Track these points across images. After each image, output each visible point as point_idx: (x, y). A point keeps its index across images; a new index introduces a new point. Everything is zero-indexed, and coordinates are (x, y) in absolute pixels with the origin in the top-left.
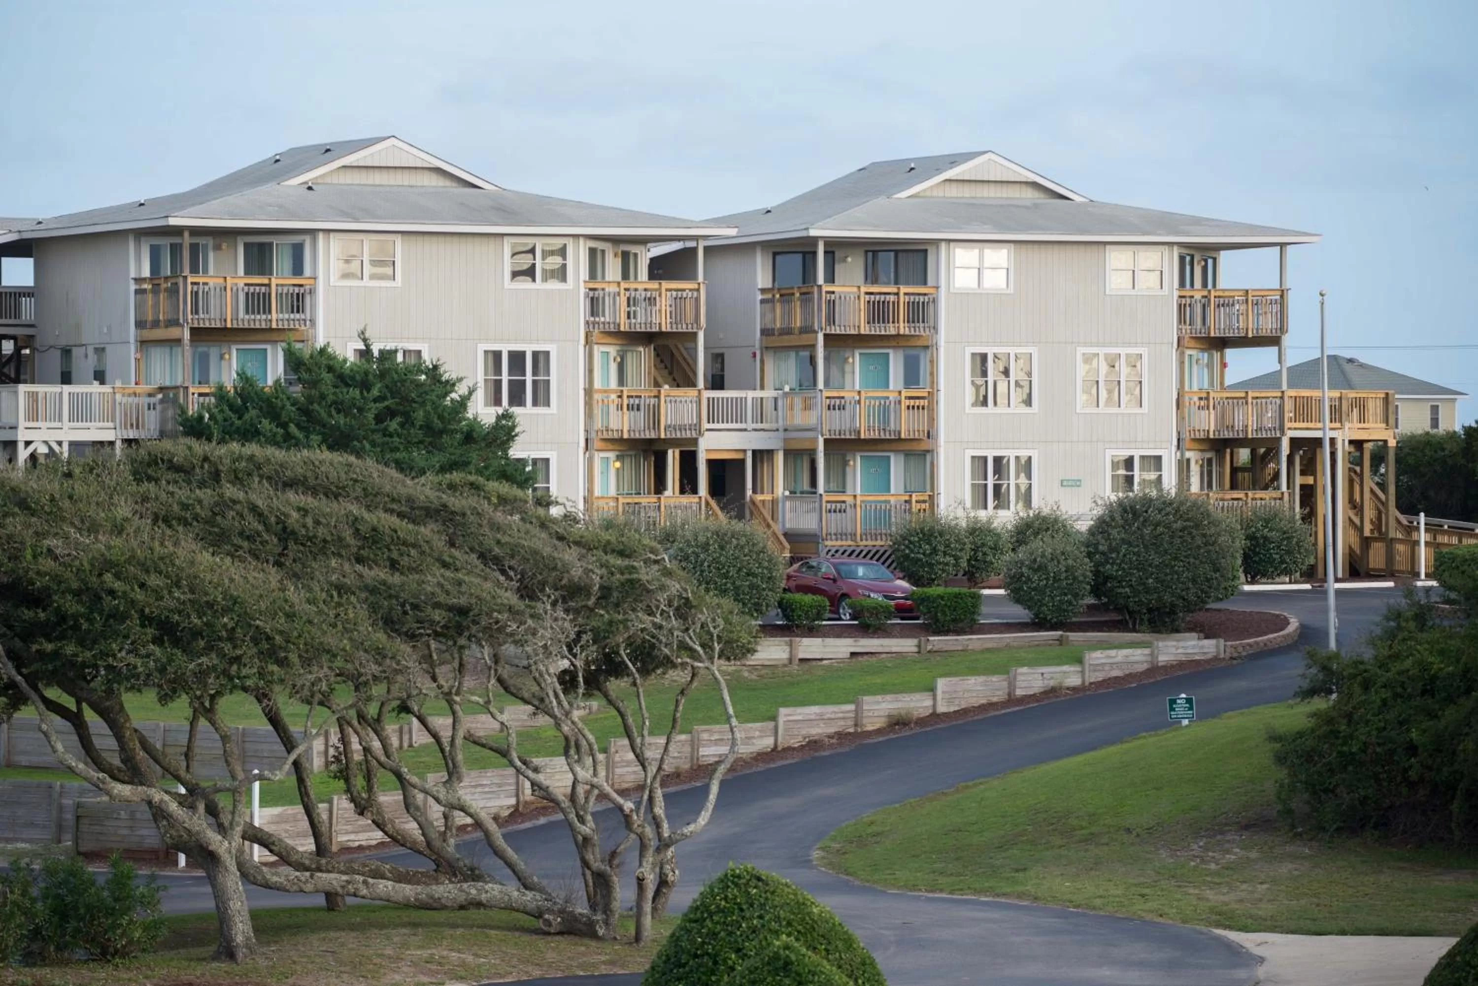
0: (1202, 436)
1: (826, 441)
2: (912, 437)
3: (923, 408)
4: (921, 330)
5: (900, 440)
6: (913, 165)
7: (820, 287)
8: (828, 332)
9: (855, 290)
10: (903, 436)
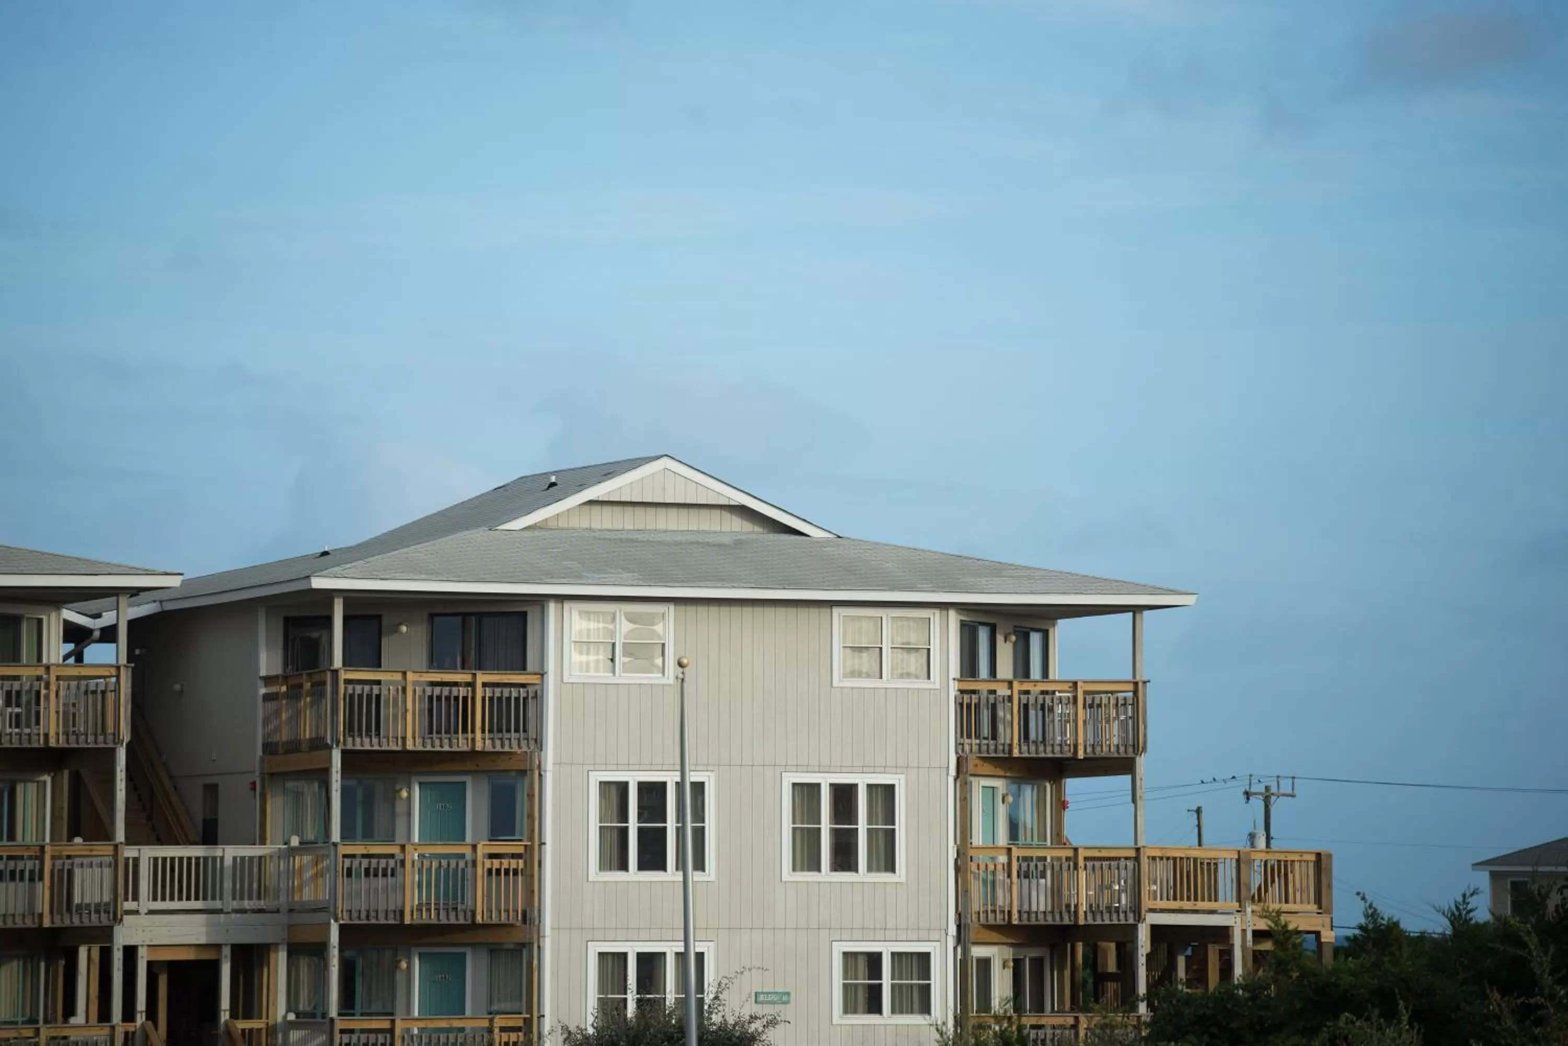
0: (999, 921)
1: (342, 928)
2: (495, 920)
3: (516, 872)
4: (513, 743)
5: (474, 926)
6: (553, 479)
7: (335, 672)
8: (349, 746)
9: (398, 677)
10: (479, 919)
